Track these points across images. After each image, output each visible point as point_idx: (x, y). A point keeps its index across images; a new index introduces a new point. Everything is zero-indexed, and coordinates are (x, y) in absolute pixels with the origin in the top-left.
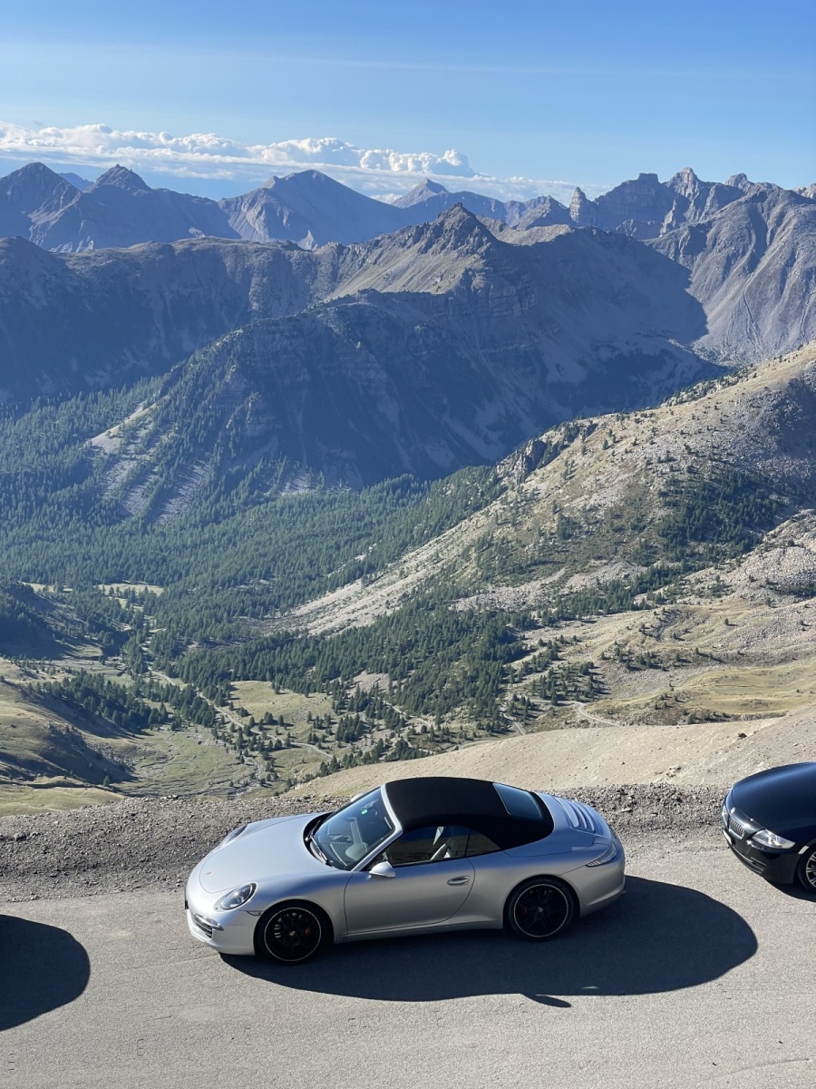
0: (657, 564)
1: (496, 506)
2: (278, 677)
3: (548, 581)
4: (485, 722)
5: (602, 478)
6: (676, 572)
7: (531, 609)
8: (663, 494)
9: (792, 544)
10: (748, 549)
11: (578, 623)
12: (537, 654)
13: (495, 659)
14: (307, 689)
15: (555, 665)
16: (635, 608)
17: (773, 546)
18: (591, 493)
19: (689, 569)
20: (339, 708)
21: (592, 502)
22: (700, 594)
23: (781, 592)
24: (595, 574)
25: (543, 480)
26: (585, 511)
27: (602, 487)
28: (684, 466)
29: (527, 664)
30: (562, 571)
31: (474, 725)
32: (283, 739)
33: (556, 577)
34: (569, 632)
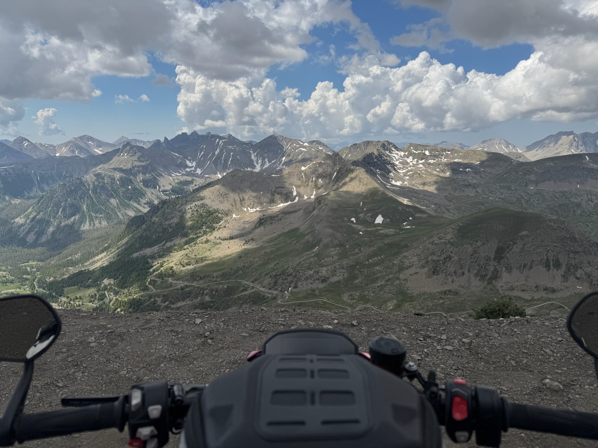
0: (191, 236)
1: (144, 226)
2: (79, 284)
3: (160, 245)
4: (141, 288)
5: (173, 215)
6: (196, 238)
7: (155, 253)
8: (190, 218)
9: (225, 227)
10: (214, 230)
11: (169, 256)
12: (157, 266)
13: (145, 269)
14: (89, 287)
15: (162, 268)
16: (184, 249)
17: (221, 228)
18: (170, 220)
19: (198, 237)
20: (98, 291)
21: (171, 222)
22: (202, 243)
23: (223, 240)
24: (173, 242)
25: (157, 217)
26: (169, 224)
27: (173, 217)
28: (195, 209)
29: (154, 269)
30: (164, 242)
31: (138, 289)
32: (81, 303)
33: (163, 243)
34: (166, 259)
